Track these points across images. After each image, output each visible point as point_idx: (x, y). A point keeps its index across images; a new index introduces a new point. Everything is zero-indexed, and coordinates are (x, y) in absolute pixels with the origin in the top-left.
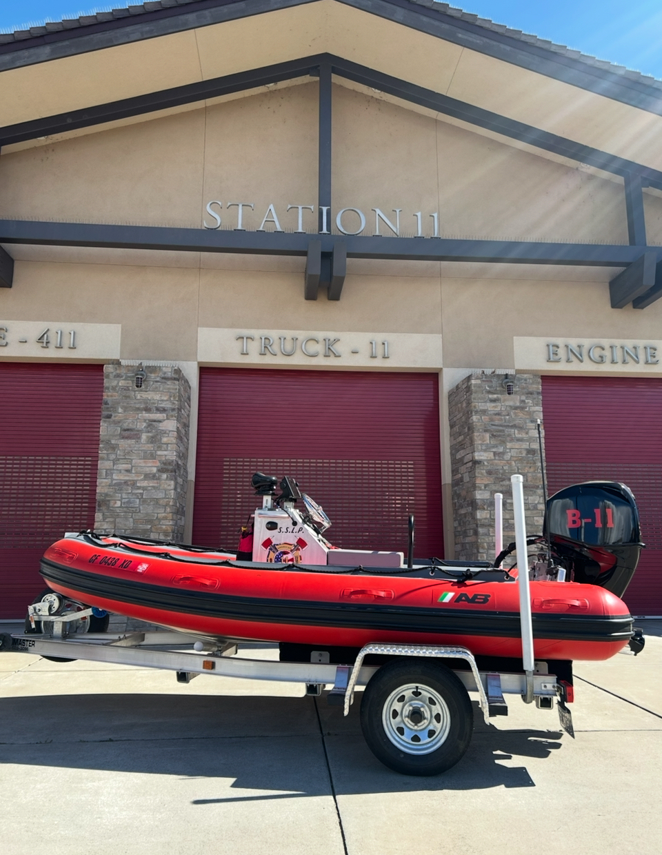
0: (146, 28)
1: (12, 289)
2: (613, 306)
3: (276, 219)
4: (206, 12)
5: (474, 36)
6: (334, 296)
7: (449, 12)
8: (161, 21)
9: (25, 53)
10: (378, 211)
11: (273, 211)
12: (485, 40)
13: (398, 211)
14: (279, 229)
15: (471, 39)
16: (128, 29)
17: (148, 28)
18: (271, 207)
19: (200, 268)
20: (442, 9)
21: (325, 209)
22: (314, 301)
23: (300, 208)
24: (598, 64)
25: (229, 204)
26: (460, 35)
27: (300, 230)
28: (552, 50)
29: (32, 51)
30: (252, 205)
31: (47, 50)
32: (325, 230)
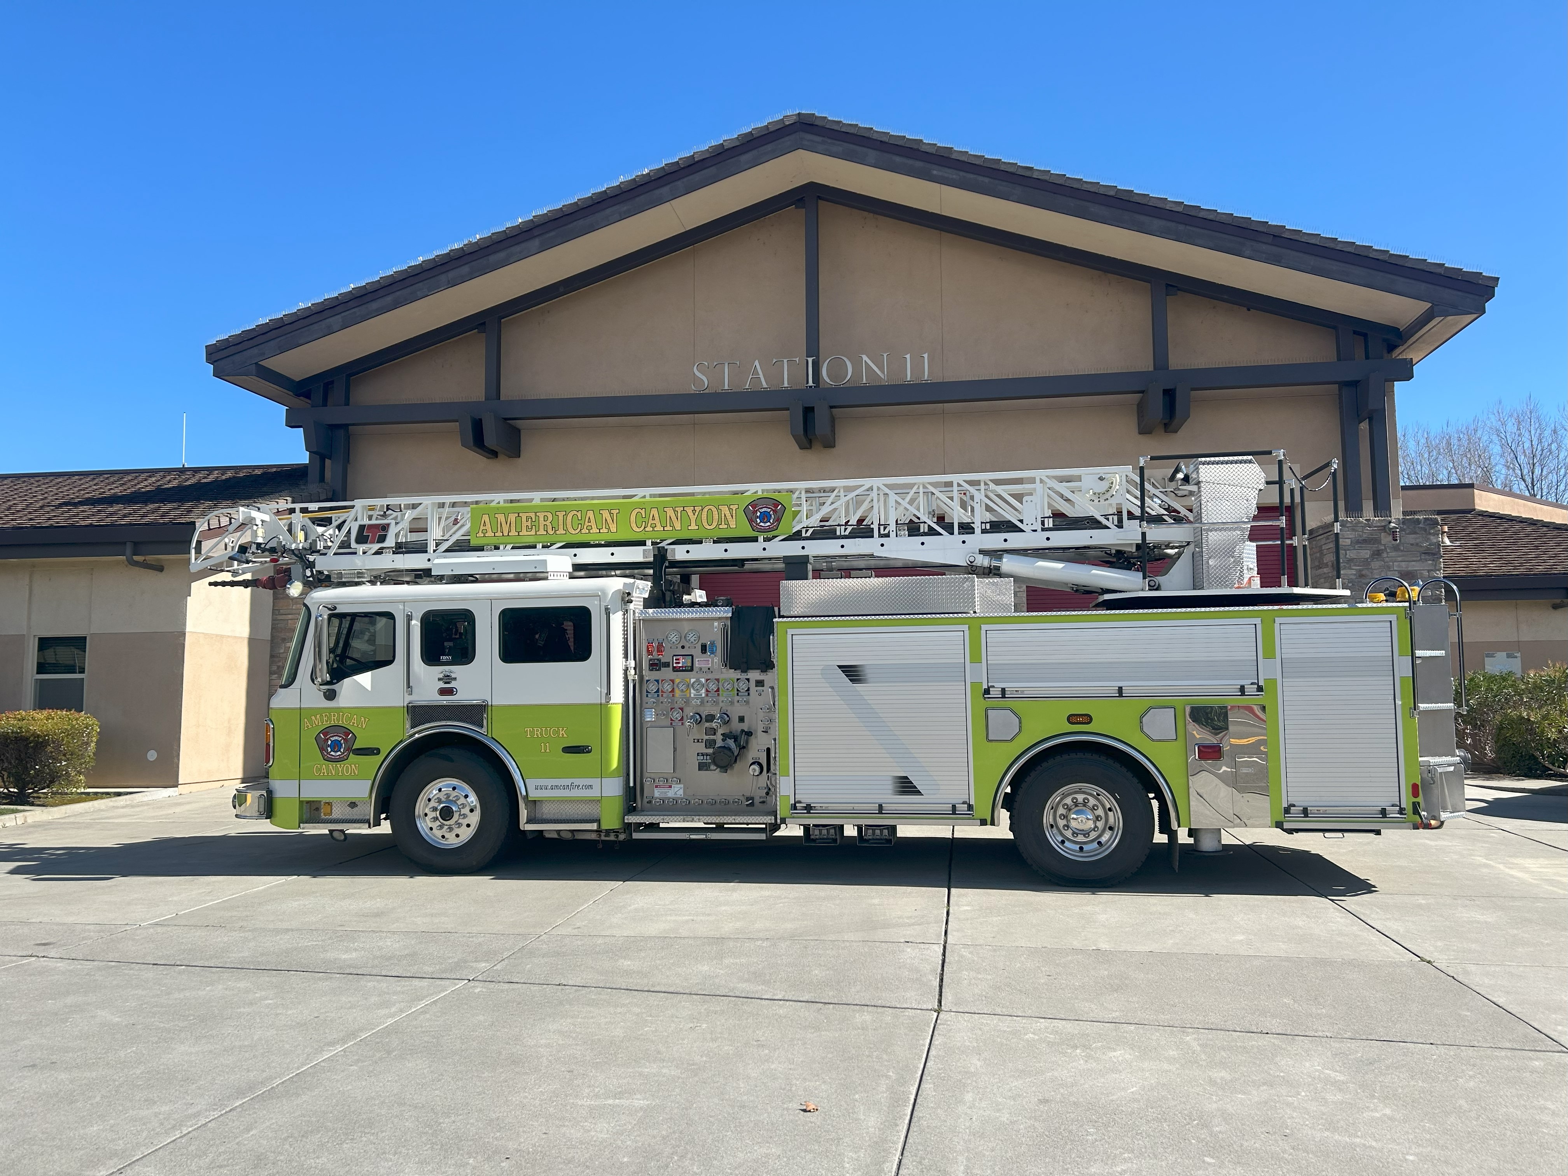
0: (624, 208)
1: (520, 460)
2: (1141, 432)
3: (761, 376)
4: (679, 183)
5: (950, 171)
6: (829, 444)
7: (924, 148)
8: (637, 199)
9: (517, 249)
10: (865, 358)
11: (758, 367)
12: (962, 174)
13: (885, 355)
14: (765, 385)
15: (946, 175)
16: (608, 211)
17: (625, 208)
18: (757, 363)
19: (694, 424)
20: (915, 147)
21: (810, 360)
22: (809, 451)
23: (785, 361)
24: (1085, 185)
25: (715, 364)
26: (935, 172)
27: (786, 385)
28: (1034, 176)
29: (523, 245)
30: (738, 363)
31: (536, 242)
32: (811, 383)
